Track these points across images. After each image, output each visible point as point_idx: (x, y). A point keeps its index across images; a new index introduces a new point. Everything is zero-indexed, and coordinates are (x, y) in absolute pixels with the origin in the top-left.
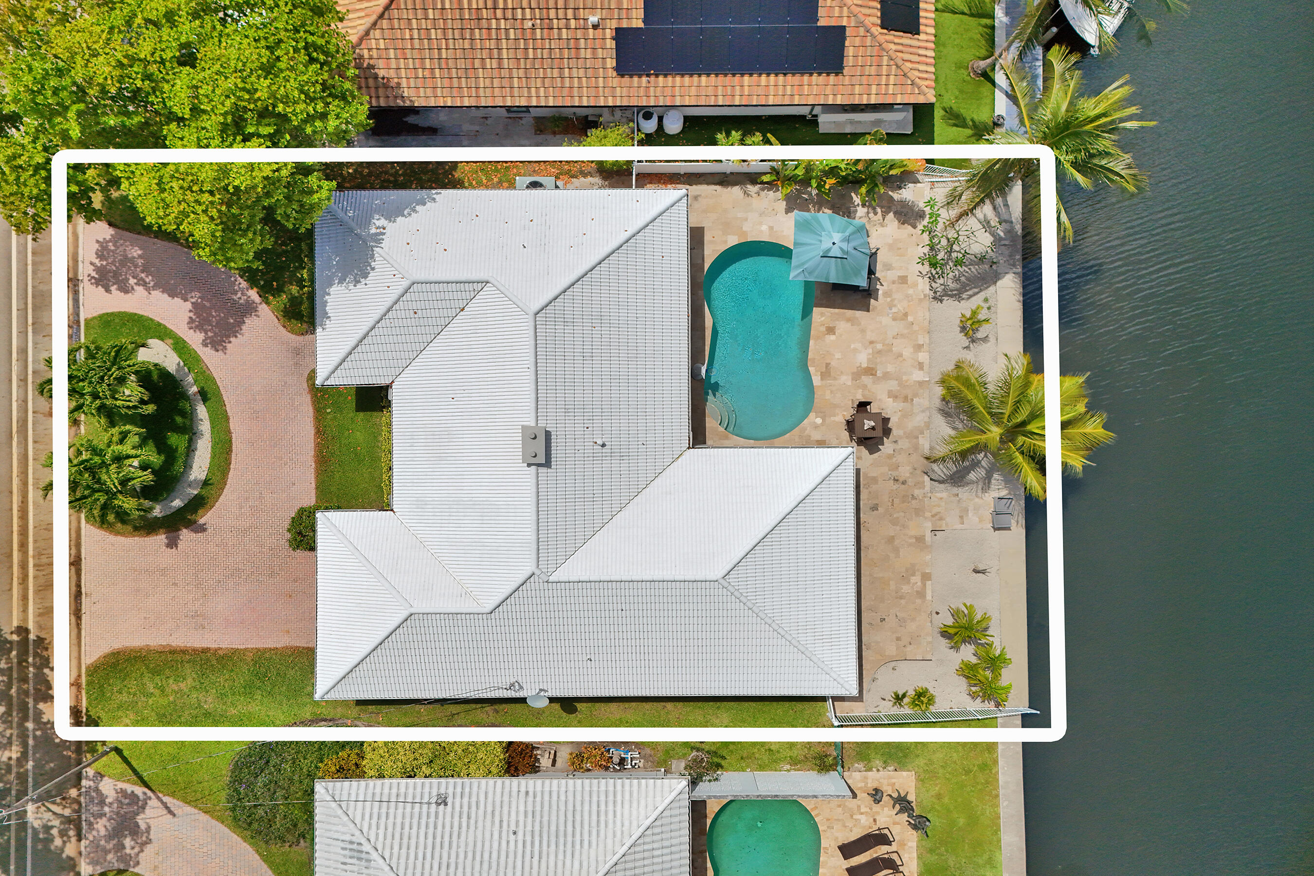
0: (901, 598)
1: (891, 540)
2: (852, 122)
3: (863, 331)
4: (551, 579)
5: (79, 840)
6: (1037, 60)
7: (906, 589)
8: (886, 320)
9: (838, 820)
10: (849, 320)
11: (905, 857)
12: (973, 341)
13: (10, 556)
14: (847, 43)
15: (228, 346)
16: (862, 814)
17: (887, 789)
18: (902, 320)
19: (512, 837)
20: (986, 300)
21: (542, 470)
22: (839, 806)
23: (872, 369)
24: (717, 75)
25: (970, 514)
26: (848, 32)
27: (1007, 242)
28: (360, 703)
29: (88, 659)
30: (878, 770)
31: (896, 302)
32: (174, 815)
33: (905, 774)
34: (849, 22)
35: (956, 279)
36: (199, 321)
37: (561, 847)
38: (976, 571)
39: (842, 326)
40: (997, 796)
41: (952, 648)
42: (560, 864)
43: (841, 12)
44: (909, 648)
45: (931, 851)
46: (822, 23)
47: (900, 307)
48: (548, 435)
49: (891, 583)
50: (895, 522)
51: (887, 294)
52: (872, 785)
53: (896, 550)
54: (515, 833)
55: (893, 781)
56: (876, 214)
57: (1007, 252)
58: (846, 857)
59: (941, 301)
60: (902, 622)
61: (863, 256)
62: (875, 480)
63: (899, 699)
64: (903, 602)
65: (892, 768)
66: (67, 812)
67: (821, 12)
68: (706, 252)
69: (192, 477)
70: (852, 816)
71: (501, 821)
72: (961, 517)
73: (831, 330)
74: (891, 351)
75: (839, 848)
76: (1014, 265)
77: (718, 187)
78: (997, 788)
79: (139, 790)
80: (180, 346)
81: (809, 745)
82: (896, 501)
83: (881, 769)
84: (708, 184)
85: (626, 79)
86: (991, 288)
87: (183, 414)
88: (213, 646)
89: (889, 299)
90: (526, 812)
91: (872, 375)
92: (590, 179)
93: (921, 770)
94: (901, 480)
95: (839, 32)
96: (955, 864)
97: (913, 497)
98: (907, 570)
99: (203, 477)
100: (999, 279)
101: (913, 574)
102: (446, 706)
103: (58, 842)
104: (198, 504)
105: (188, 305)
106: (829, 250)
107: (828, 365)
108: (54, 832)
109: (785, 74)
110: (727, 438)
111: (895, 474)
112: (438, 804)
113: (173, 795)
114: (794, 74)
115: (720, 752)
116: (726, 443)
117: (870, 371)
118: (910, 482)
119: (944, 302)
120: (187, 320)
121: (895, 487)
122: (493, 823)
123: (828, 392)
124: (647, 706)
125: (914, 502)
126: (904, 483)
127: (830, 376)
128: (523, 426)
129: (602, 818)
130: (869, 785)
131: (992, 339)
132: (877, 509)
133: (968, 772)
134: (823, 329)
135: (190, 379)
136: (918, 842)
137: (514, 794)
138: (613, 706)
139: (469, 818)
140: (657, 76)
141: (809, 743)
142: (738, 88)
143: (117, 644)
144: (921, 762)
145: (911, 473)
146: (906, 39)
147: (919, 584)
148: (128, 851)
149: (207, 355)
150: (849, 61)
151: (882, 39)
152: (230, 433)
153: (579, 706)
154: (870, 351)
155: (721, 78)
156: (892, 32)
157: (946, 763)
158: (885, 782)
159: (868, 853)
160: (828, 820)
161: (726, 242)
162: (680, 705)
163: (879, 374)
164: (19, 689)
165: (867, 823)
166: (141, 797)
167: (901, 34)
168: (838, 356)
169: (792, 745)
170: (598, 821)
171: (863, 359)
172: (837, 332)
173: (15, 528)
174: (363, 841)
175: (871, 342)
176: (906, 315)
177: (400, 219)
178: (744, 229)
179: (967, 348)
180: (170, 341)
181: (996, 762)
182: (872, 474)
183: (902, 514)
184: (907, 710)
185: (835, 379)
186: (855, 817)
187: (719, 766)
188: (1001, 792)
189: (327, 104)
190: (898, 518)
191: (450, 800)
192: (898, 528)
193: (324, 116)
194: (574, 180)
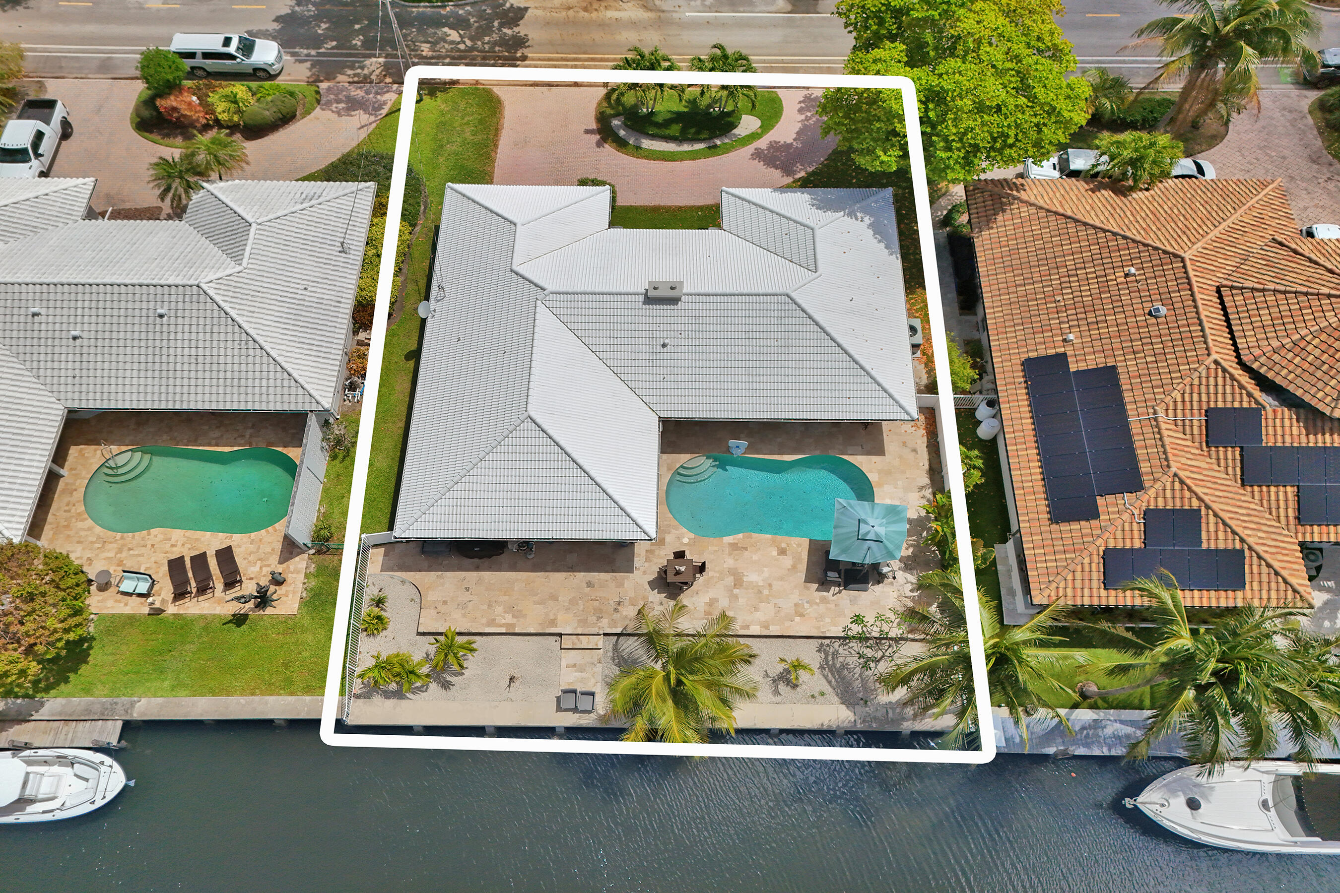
0: (490, 606)
1: (554, 598)
2: (1009, 571)
3: (782, 579)
4: (539, 302)
5: (349, 82)
6: (1110, 750)
7: (499, 610)
8: (795, 598)
9: (259, 548)
10: (794, 567)
11: (205, 604)
12: (774, 681)
13: (584, 53)
14: (1083, 523)
15: (757, 161)
16: (261, 568)
17: (281, 590)
18: (796, 612)
19: (302, 287)
20: (822, 694)
21: (641, 298)
22: (273, 550)
23: (741, 585)
24: (1034, 429)
25: (577, 674)
26: (1094, 523)
27: (890, 715)
28: (437, 228)
29: (496, 90)
30: (304, 583)
31: (815, 607)
32: (360, 129)
33: (297, 605)
34: (1105, 520)
35: (844, 666)
36: (775, 146)
37: (285, 316)
38: (512, 679)
39: (787, 561)
40: (253, 694)
41: (428, 655)
42: (272, 313)
43: (1114, 513)
44: (433, 612)
45: (206, 628)
46: (1100, 501)
47: (809, 609)
48: (674, 301)
49: (507, 598)
50: (573, 602)
51: (824, 600)
52: (290, 577)
53: (542, 602)
54: (305, 289)
55: (290, 596)
56: (911, 591)
57: (879, 714)
58: (219, 554)
59: (819, 651)
60: (463, 606)
61: (862, 558)
62: (621, 585)
63: (379, 602)
64: (485, 607)
65: (304, 595)
66: (373, 77)
67: (1110, 498)
68: (859, 457)
69: (644, 141)
70: (260, 560)
71: (318, 282)
72: (575, 665)
73: (782, 552)
74: (762, 602)
75: (230, 547)
76: (864, 721)
77: (927, 466)
78: (262, 694)
79: (384, 112)
80: (754, 137)
81: (342, 527)
82: (596, 604)
83: (305, 586)
84: (930, 460)
85: (1020, 368)
86: (836, 698)
87: (698, 132)
88: (499, 151)
89: (818, 601)
90: (322, 299)
91: (735, 585)
92: (925, 376)
93: (297, 621)
94: (620, 608)
95: (1093, 514)
96: (186, 651)
97: (599, 618)
98: (521, 611)
99: (643, 146)
100: (848, 707)
101: (514, 616)
102: (426, 278)
103: (350, 72)
104: (621, 144)
105: (790, 141)
106: (866, 523)
107: (746, 549)
108: (359, 71)
109: (1043, 479)
110: (669, 469)
111: (626, 602)
112: (342, 243)
113: (377, 127)
114: (1044, 486)
115: (348, 459)
116: (664, 469)
117: (738, 582)
118: (616, 616)
119: (818, 654)
120: (777, 140)
121: (611, 602)
122: (319, 277)
123: (716, 548)
124: (404, 409)
125: (595, 618)
126: (616, 610)
127: (733, 550)
128: (682, 282)
129: (306, 346)
130: (290, 575)
131: (778, 699)
132: (588, 587)
133: (286, 666)
134: (783, 545)
135: (727, 141)
136: (219, 615)
137: (340, 294)
138: (408, 385)
139: (325, 264)
140: (1026, 388)
141: (345, 528)
142: (1024, 446)
143: (506, 103)
144: (306, 621)
145: (626, 617)
146: (1097, 576)
147: (503, 621)
148: (335, 105)
149: (750, 149)
150: (1065, 527)
151: (1092, 548)
152: (681, 160)
153: (411, 363)
154: (761, 584)
155: (1032, 433)
156: (1102, 561)
157: (301, 644)
158: (291, 588)
159: (218, 572)
160: (261, 540)
161: (871, 471)
162: (401, 432)
163: (736, 591)
164: (477, 56)
165: (249, 572)
166: (378, 113)
167: (1102, 570)
168: (755, 557)
169: (345, 514)
170: (304, 343)
171: (752, 577)
172: (781, 557)
173: (606, 56)
174: (320, 200)
175: (770, 585)
176: (802, 615)
177: (871, 232)
178: (886, 486)
179: (767, 675)
180: (759, 131)
181: (292, 694)
182: (627, 584)
183: (581, 608)
184: (365, 610)
185: (730, 554)
186: (259, 562)
187: (334, 457)
188: (257, 698)
189: (959, 150)
190: (577, 604)
191: (343, 255)
192: (566, 604)
193: (949, 149)
194: (923, 366)
